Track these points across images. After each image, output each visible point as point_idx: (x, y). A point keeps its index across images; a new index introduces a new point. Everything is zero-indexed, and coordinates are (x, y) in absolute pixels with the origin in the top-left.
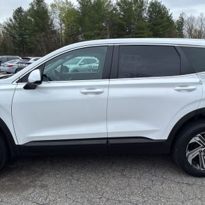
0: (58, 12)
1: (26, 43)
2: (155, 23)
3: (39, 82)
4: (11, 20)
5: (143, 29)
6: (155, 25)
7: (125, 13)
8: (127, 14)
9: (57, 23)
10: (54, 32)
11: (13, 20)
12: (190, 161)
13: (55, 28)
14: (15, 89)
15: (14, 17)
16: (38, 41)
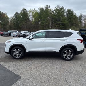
0: (31, 14)
1: (19, 25)
2: (69, 17)
3: (32, 39)
4: (13, 17)
5: (65, 20)
6: (69, 18)
7: (57, 14)
8: (58, 14)
9: (31, 18)
10: (30, 21)
11: (14, 17)
12: (64, 57)
13: (30, 20)
14: (27, 40)
15: (15, 16)
16: (23, 25)
